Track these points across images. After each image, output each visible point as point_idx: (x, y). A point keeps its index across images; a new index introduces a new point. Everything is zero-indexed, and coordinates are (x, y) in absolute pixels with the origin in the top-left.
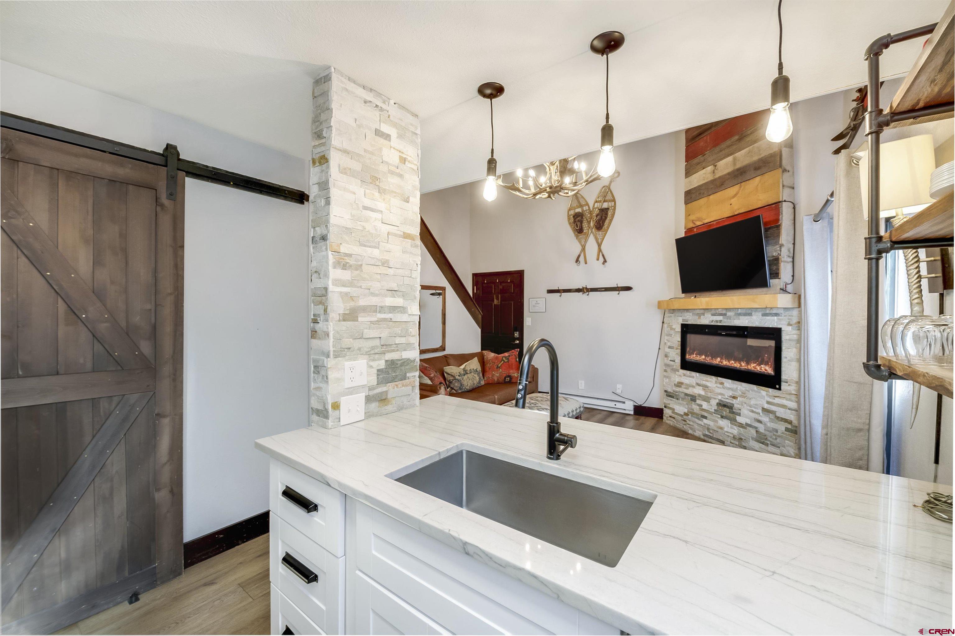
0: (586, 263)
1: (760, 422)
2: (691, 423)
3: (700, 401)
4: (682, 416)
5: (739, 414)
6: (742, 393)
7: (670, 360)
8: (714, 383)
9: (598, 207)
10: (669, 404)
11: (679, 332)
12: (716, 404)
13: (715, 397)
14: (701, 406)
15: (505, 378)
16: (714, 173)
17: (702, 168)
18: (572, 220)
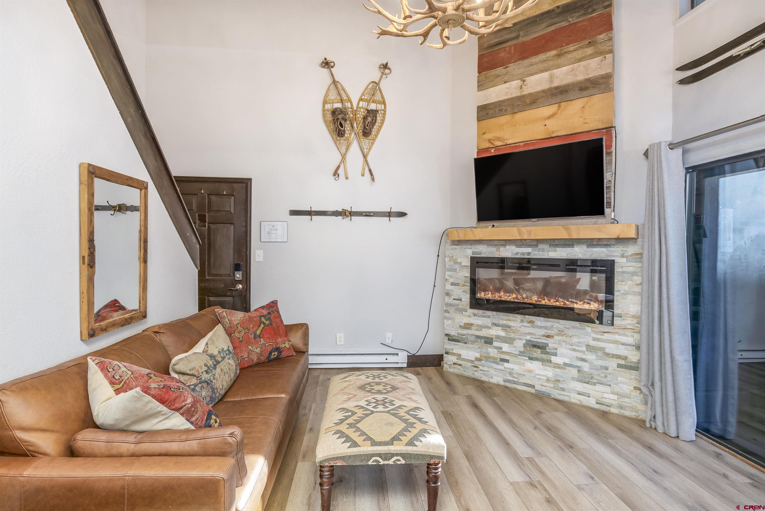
0: (347, 178)
1: (584, 360)
2: (486, 369)
3: (498, 343)
4: (472, 361)
5: (555, 354)
6: (559, 331)
7: (454, 299)
8: (520, 322)
9: (364, 107)
10: (452, 350)
11: (468, 266)
12: (522, 345)
13: (521, 337)
14: (501, 348)
15: (270, 353)
16: (521, 89)
17: (503, 82)
18: (329, 117)
